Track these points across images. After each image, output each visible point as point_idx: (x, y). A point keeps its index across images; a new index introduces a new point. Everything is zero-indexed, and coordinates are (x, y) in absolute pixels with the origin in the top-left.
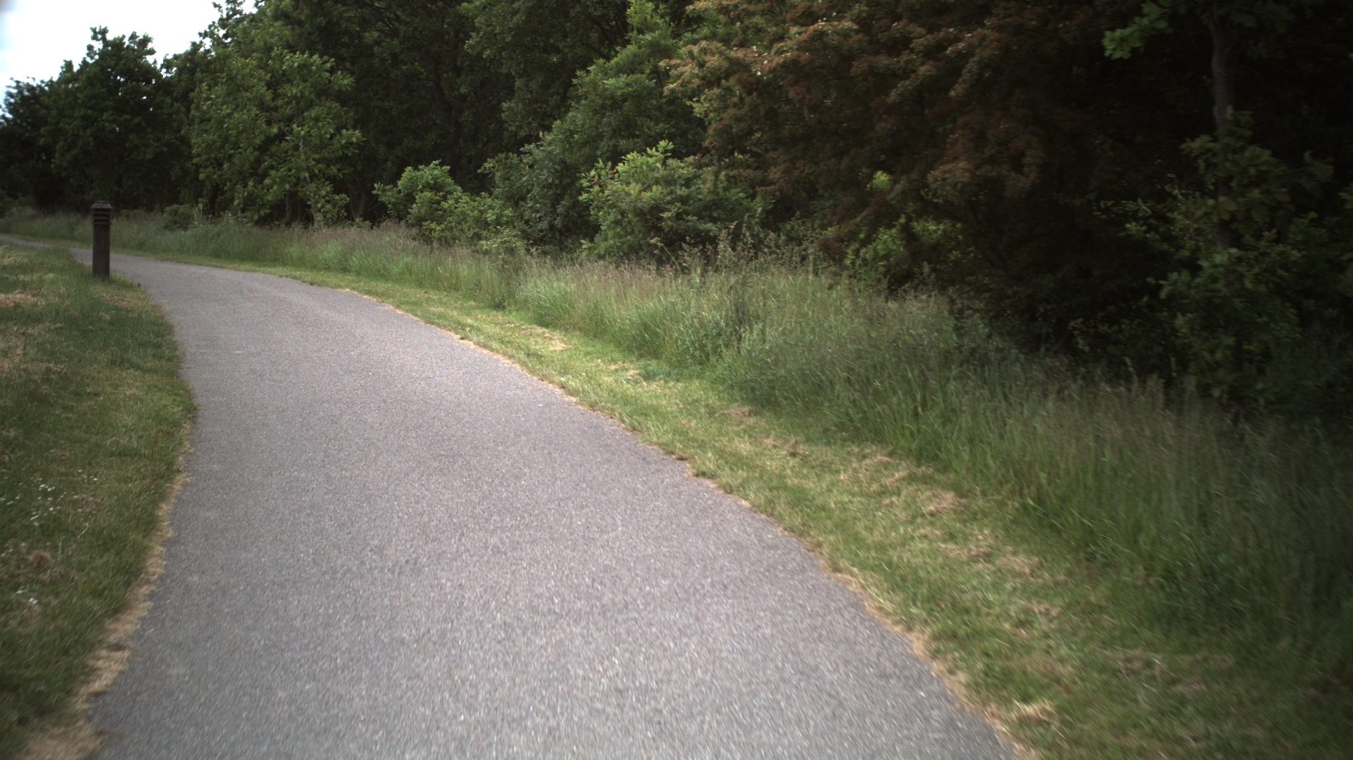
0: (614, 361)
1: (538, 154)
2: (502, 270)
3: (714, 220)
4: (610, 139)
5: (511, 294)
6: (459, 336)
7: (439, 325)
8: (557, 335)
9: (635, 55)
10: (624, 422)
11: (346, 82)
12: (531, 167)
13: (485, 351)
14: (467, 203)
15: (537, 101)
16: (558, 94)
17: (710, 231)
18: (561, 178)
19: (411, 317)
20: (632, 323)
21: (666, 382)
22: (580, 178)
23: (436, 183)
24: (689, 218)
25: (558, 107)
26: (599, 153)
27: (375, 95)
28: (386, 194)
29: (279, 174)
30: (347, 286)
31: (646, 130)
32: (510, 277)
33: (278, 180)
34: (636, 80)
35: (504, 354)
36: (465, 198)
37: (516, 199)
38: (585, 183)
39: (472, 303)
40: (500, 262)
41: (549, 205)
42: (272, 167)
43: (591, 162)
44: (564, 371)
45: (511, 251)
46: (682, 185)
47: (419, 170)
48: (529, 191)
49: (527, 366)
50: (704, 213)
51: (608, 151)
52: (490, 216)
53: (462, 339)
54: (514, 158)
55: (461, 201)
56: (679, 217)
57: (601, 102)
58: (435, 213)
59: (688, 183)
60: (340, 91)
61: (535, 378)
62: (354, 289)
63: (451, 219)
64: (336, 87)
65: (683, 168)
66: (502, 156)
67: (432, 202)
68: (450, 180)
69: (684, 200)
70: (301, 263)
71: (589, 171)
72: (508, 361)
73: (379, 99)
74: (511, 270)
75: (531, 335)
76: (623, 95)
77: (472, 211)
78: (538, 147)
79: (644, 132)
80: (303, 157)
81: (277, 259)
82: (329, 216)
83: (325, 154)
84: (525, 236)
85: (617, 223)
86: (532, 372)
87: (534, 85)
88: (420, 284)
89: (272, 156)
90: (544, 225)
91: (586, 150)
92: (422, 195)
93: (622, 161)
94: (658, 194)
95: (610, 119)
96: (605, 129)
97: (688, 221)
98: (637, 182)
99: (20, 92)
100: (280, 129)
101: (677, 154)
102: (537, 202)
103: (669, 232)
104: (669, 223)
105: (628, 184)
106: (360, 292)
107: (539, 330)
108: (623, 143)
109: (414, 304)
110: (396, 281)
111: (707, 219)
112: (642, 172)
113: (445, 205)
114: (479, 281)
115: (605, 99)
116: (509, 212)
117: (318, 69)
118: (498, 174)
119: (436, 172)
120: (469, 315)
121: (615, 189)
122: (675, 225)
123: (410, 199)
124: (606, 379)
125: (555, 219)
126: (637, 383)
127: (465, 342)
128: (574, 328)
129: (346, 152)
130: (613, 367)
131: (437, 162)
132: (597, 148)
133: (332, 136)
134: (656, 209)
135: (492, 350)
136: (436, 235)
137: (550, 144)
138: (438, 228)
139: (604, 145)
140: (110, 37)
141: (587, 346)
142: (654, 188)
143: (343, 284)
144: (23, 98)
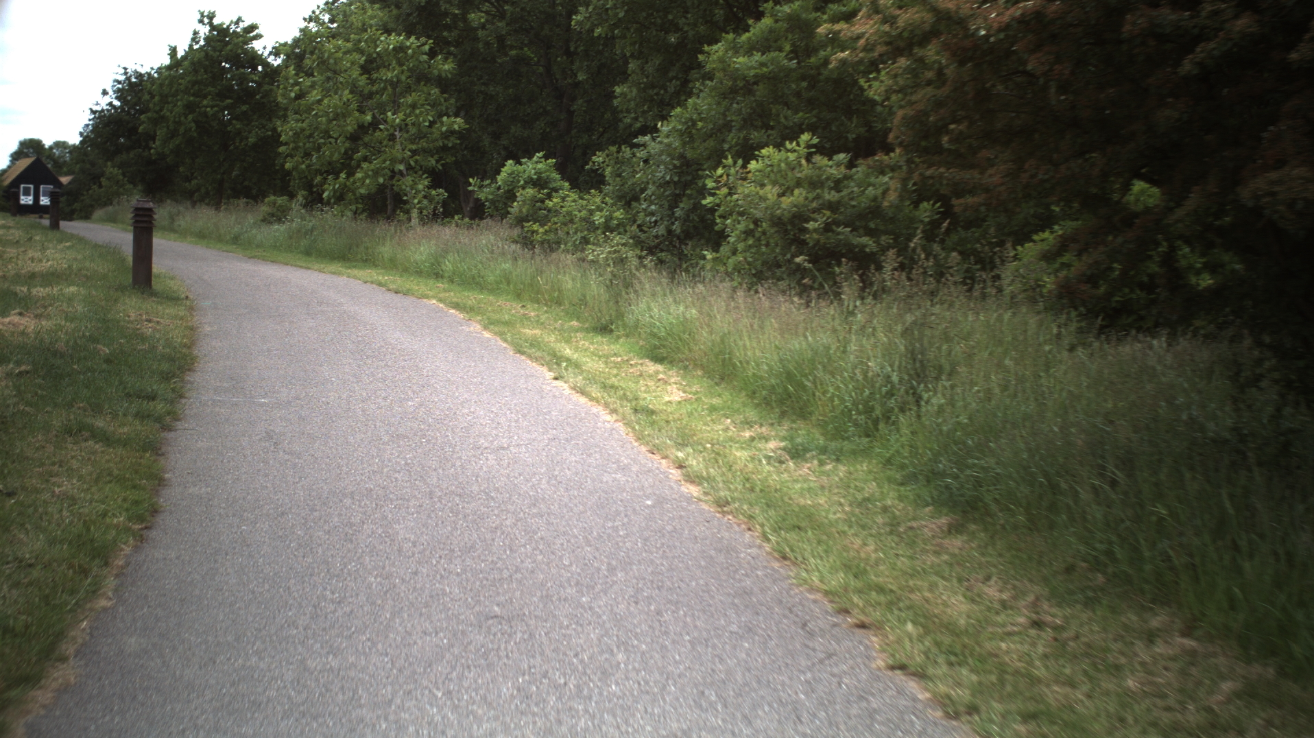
0: (748, 424)
1: (654, 147)
2: (610, 286)
3: (870, 233)
4: (740, 130)
5: (620, 316)
6: (552, 375)
7: (530, 357)
8: (674, 376)
9: (771, 31)
10: (768, 540)
11: (446, 67)
12: (646, 161)
13: (583, 400)
14: (574, 201)
15: (653, 86)
16: (676, 78)
17: (866, 246)
18: (680, 174)
19: (500, 342)
20: (771, 368)
21: (821, 463)
22: (701, 177)
23: (539, 179)
24: (840, 229)
25: (677, 93)
26: (726, 146)
27: (479, 80)
28: (483, 191)
29: (372, 167)
30: (433, 297)
31: (783, 120)
32: (619, 295)
33: (370, 173)
34: (773, 59)
35: (606, 405)
36: (573, 196)
37: (629, 199)
38: (710, 184)
39: (575, 323)
40: (609, 276)
41: (666, 206)
42: (365, 159)
43: (717, 158)
44: (683, 441)
45: (622, 261)
46: (831, 189)
47: (521, 164)
48: (643, 190)
49: (633, 428)
50: (858, 223)
51: (737, 144)
52: (598, 218)
53: (556, 379)
54: (626, 151)
55: (568, 200)
56: (827, 228)
57: (730, 84)
58: (537, 213)
59: (838, 185)
60: (440, 76)
61: (644, 449)
62: (440, 300)
63: (555, 219)
64: (436, 72)
65: (832, 166)
66: (613, 149)
67: (534, 200)
68: (557, 176)
69: (833, 207)
70: (392, 265)
71: (715, 169)
72: (608, 418)
73: (483, 84)
74: (621, 286)
75: (641, 375)
76: (755, 76)
77: (580, 211)
78: (654, 139)
79: (779, 123)
80: (398, 147)
81: (369, 261)
82: (425, 212)
83: (423, 143)
84: (639, 243)
85: (748, 233)
86: (640, 438)
87: (650, 68)
88: (518, 296)
89: (366, 145)
90: (661, 230)
91: (711, 143)
92: (524, 192)
93: (756, 158)
94: (801, 199)
95: (742, 106)
96: (734, 118)
97: (839, 234)
98: (774, 183)
99: (128, 79)
100: (374, 117)
101: (821, 150)
102: (652, 203)
103: (815, 245)
104: (815, 236)
105: (762, 185)
106: (446, 305)
107: (652, 367)
108: (755, 136)
109: (507, 323)
110: (492, 291)
111: (861, 231)
112: (780, 171)
113: (550, 204)
114: (585, 297)
115: (735, 80)
116: (619, 214)
117: (414, 53)
118: (609, 170)
119: (540, 166)
120: (568, 341)
121: (747, 191)
122: (823, 239)
123: (511, 196)
124: (738, 454)
125: (673, 224)
126: (781, 462)
127: (559, 383)
128: (696, 365)
129: (446, 142)
130: (747, 434)
131: (541, 154)
132: (724, 141)
133: (432, 124)
134: (799, 218)
135: (591, 399)
136: (538, 237)
137: (668, 136)
138: (541, 230)
139: (732, 138)
140: (216, 21)
141: (712, 395)
142: (796, 192)
143: (431, 293)
144: (131, 84)
